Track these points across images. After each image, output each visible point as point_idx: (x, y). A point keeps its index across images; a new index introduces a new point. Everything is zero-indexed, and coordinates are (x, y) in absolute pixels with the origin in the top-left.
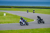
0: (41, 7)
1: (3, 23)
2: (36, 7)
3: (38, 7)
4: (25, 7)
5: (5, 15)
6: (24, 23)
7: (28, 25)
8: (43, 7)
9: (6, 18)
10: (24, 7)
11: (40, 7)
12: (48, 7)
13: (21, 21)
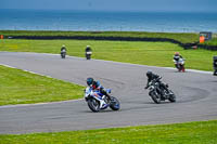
0: (128, 35)
2: (107, 35)
3: (114, 35)
4: (56, 35)
6: (102, 102)
7: (117, 110)
8: (134, 33)
10: (52, 35)
11: (124, 35)
12: (158, 36)
13: (92, 93)
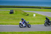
1: (33, 24)
5: (35, 16)
9: (35, 19)
